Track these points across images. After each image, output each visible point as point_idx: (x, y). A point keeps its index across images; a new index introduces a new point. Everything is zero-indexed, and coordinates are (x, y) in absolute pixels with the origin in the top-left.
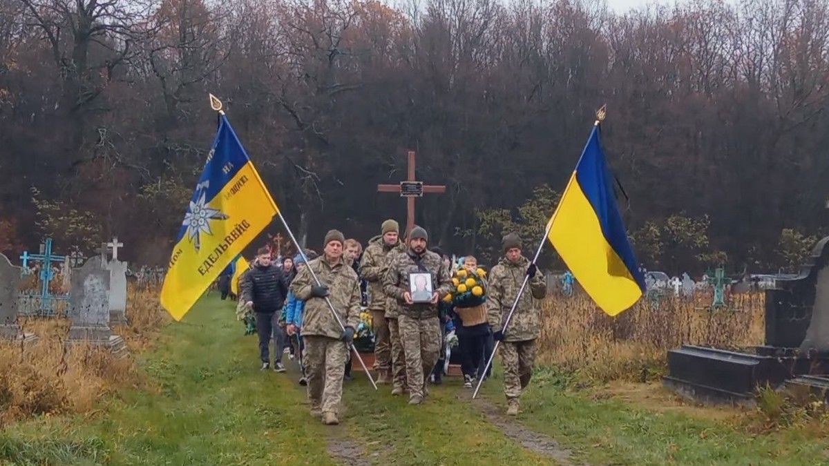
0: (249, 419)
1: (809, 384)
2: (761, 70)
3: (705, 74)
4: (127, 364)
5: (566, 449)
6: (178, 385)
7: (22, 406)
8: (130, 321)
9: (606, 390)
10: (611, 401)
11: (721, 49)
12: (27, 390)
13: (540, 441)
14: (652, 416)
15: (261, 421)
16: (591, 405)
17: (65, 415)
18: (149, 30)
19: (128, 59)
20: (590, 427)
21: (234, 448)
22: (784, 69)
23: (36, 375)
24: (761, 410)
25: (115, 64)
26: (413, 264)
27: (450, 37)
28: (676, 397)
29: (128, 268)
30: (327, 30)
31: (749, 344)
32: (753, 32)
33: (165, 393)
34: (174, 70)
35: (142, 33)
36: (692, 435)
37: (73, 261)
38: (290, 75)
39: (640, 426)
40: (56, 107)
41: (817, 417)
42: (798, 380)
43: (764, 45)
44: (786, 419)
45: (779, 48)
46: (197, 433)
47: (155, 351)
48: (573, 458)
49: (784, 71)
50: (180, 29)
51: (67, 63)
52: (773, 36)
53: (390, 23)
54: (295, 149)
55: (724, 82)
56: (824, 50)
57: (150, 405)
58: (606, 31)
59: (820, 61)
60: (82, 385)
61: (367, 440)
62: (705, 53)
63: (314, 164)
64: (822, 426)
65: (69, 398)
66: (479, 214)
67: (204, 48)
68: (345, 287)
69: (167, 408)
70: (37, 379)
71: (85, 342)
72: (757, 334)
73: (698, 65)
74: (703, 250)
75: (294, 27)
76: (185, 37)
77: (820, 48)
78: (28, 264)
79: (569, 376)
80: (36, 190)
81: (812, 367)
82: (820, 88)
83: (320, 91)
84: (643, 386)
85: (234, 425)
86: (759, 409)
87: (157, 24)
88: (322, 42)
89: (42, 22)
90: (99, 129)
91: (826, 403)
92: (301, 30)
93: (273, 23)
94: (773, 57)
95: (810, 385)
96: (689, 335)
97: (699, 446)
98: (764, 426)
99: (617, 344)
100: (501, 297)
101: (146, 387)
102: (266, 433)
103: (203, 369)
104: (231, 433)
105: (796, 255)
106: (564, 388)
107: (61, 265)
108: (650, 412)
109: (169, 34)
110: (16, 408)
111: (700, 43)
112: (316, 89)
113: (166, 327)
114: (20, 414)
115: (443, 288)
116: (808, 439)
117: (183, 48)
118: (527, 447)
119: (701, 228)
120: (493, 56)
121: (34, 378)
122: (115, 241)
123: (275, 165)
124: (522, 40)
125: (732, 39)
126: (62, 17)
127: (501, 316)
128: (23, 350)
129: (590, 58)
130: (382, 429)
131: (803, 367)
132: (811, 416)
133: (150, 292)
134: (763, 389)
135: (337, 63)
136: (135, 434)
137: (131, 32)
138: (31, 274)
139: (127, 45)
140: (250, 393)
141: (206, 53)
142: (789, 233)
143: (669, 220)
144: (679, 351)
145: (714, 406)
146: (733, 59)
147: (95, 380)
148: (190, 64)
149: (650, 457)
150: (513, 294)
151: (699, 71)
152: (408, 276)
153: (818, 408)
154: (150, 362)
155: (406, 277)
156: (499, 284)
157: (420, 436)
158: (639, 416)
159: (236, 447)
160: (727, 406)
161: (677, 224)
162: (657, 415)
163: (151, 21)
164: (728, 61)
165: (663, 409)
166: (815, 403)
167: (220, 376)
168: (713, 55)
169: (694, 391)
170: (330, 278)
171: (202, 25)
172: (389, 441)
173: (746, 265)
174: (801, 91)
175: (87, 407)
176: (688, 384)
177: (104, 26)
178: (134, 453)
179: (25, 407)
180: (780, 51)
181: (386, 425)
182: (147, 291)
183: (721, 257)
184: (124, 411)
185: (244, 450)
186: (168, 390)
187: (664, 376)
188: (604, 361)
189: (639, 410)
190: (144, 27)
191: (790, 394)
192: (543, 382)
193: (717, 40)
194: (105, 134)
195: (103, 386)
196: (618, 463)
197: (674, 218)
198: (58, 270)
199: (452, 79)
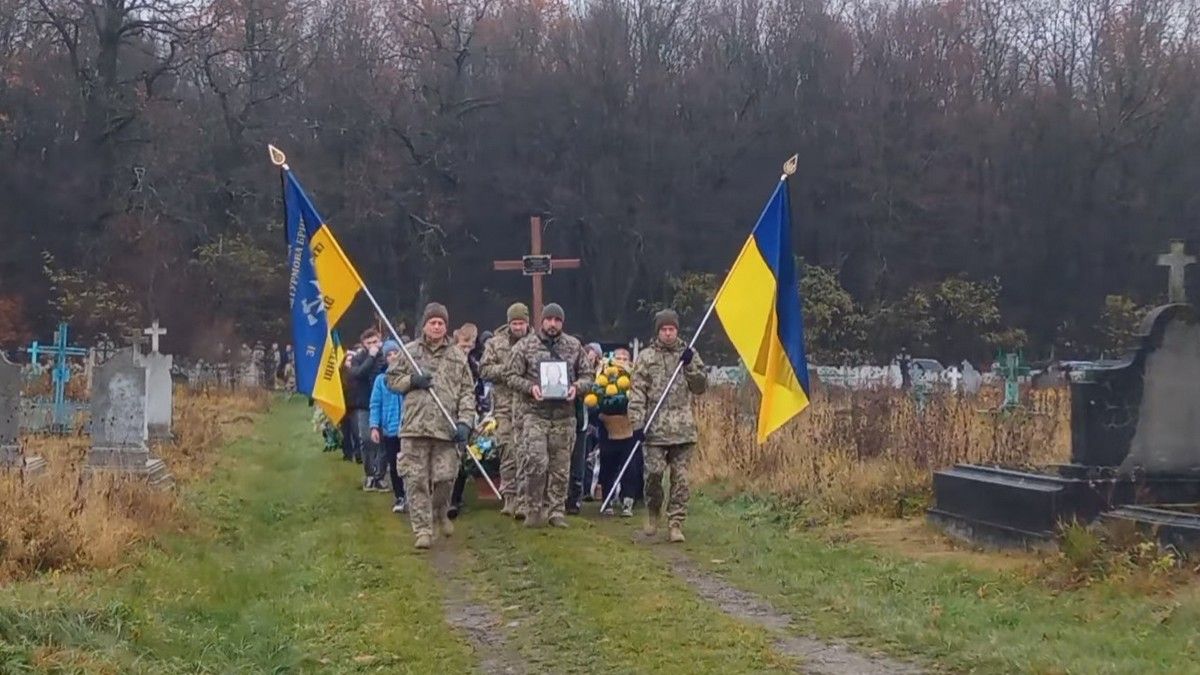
0: (337, 576)
1: (1133, 518)
2: (1073, 68)
3: (993, 75)
4: (170, 499)
5: (785, 614)
6: (242, 529)
7: (21, 561)
8: (176, 438)
9: (848, 530)
10: (852, 546)
11: (1015, 38)
12: (28, 538)
13: (748, 603)
14: (910, 566)
15: (354, 578)
16: (823, 551)
17: (80, 572)
18: (204, 27)
19: (175, 69)
20: (819, 582)
21: (315, 616)
22: (1108, 66)
23: (39, 517)
24: (1066, 556)
25: (157, 75)
26: (544, 350)
27: (627, 30)
28: (945, 538)
29: (173, 363)
30: (454, 22)
31: (1052, 462)
32: (1061, 13)
33: (225, 539)
34: (239, 83)
35: (193, 32)
36: (965, 593)
37: (101, 355)
38: (401, 86)
39: (892, 581)
40: (76, 138)
41: (1145, 564)
42: (1119, 513)
43: (1078, 33)
44: (1101, 568)
45: (1098, 36)
46: (265, 596)
47: (212, 481)
48: (794, 627)
49: (1106, 70)
50: (246, 26)
51: (90, 77)
52: (1090, 19)
53: (543, 11)
54: (410, 192)
55: (1020, 87)
56: (1165, 38)
57: (200, 557)
58: (849, 17)
59: (1157, 54)
60: (105, 529)
61: (503, 605)
62: (993, 45)
63: (436, 213)
64: (1152, 577)
65: (86, 549)
66: (672, 280)
67: (281, 52)
68: (452, 374)
69: (225, 561)
70: (41, 522)
71: (112, 470)
72: (1062, 446)
73: (983, 64)
74: (993, 327)
75: (407, 19)
76: (253, 36)
77: (1158, 35)
78: (38, 361)
79: (794, 511)
80: (48, 256)
81: (1138, 493)
82: (1159, 94)
83: (444, 109)
84: (898, 522)
85: (316, 585)
86: (1062, 555)
87: (213, 18)
88: (447, 40)
89: (54, 18)
90: (136, 169)
91: (1159, 544)
92: (417, 22)
93: (377, 14)
94: (1090, 50)
95: (1134, 520)
96: (966, 450)
97: (974, 608)
98: (1069, 578)
99: (862, 462)
100: (648, 389)
101: (197, 531)
102: (361, 595)
103: (278, 505)
104: (312, 596)
105: (1126, 332)
106: (787, 527)
107: (85, 361)
108: (906, 560)
109: (231, 33)
110: (12, 563)
111: (985, 30)
112: (439, 107)
113: (228, 447)
114: (18, 571)
115: (582, 382)
116: (1133, 597)
117: (251, 51)
118: (729, 612)
119: (989, 296)
120: (689, 55)
121: (36, 520)
122: (155, 325)
123: (382, 215)
124: (730, 32)
125: (1031, 25)
126: (82, 11)
127: (644, 412)
128: (23, 482)
129: (827, 56)
130: (525, 588)
131: (1125, 493)
132: (1136, 564)
133: (208, 396)
134: (1068, 526)
135: (468, 69)
136: (180, 597)
137: (178, 30)
138: (43, 373)
139: (173, 48)
140: (340, 538)
141: (283, 59)
142: (1116, 301)
143: (944, 284)
144: (951, 473)
145: (999, 551)
146: (1033, 53)
147: (122, 523)
148: (261, 74)
149: (902, 626)
150: (661, 385)
151: (983, 72)
152: (538, 365)
153: (1147, 552)
154: (203, 496)
155: (534, 367)
156: (646, 371)
157: (577, 598)
158: (891, 566)
159: (318, 616)
160: (1018, 551)
161: (955, 291)
162: (916, 564)
163: (206, 14)
164: (1026, 56)
165: (927, 555)
166: (1143, 545)
167: (300, 515)
168: (1004, 48)
169: (971, 530)
170: (433, 363)
171: (277, 18)
172: (533, 606)
173: (1053, 349)
174: (1130, 98)
175: (112, 560)
176: (962, 520)
177: (140, 23)
178: (176, 625)
179: (26, 562)
180: (1101, 41)
181: (529, 582)
182: (205, 396)
183: (1018, 338)
184: (163, 565)
185: (328, 619)
186: (228, 535)
187: (929, 509)
188: (843, 487)
189: (891, 558)
190: (196, 24)
191: (1107, 533)
192: (757, 519)
193: (1010, 25)
194: (143, 174)
195: (134, 530)
196: (856, 634)
197: (950, 282)
198: (80, 367)
199: (631, 89)
